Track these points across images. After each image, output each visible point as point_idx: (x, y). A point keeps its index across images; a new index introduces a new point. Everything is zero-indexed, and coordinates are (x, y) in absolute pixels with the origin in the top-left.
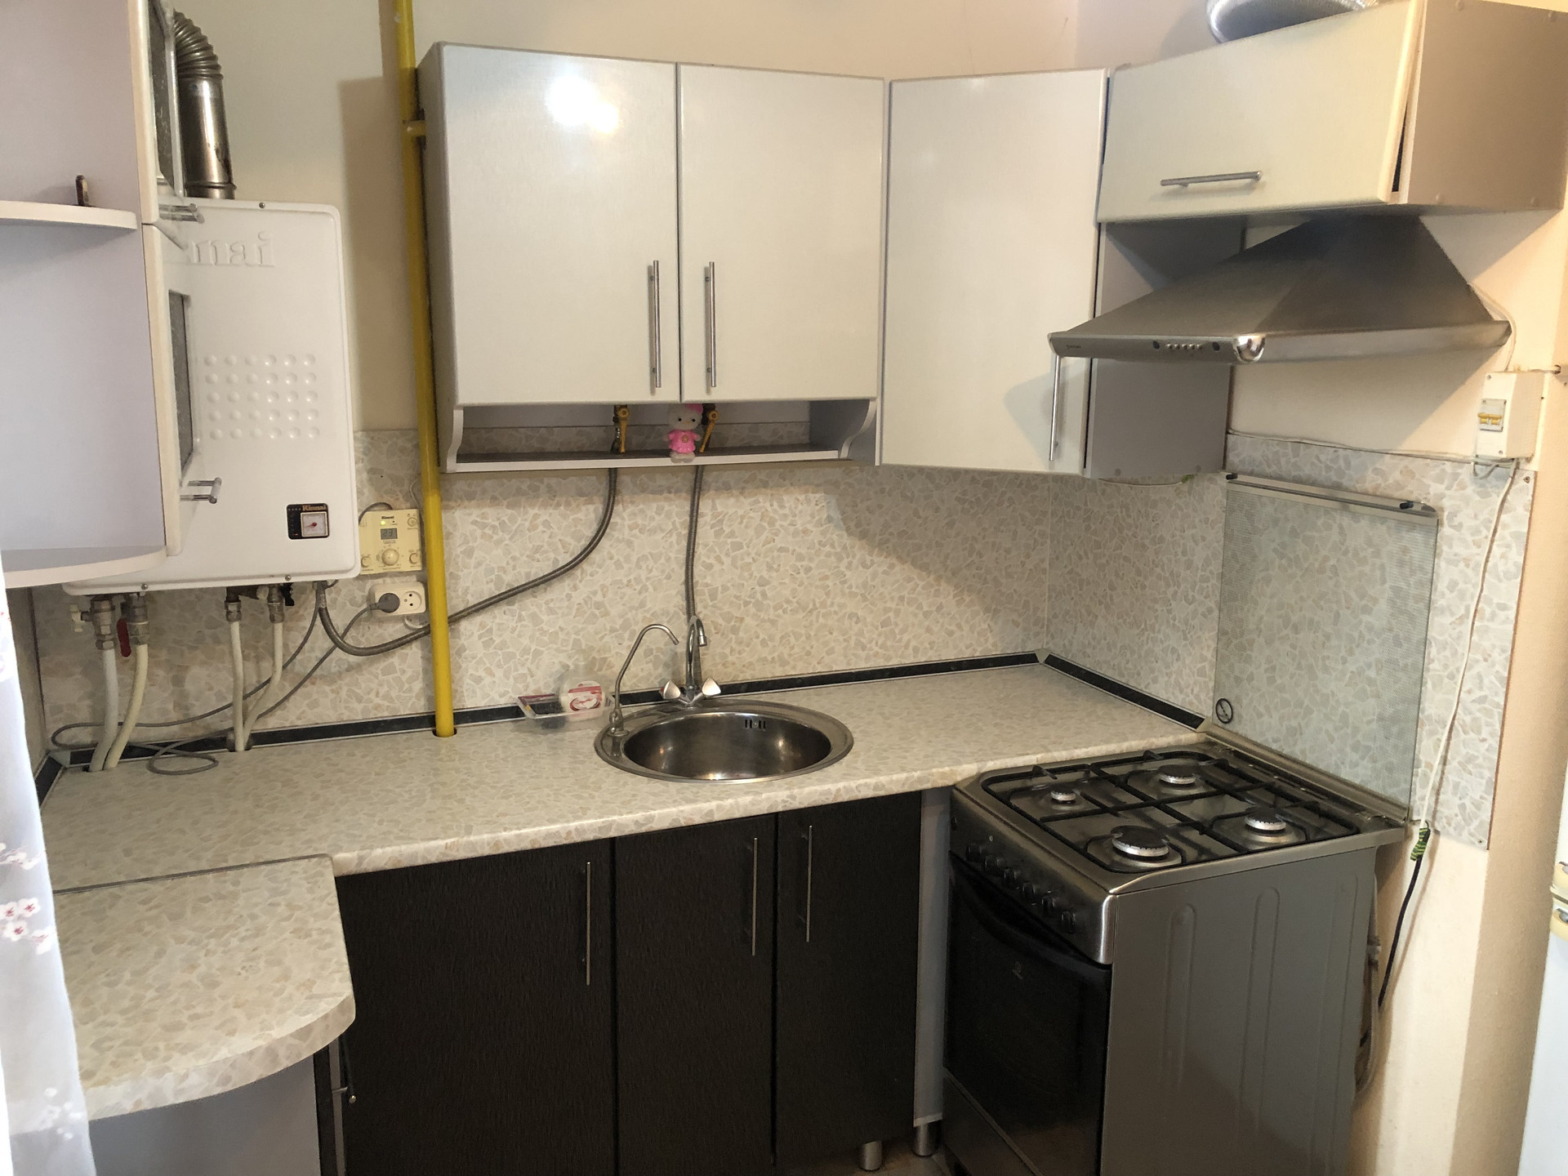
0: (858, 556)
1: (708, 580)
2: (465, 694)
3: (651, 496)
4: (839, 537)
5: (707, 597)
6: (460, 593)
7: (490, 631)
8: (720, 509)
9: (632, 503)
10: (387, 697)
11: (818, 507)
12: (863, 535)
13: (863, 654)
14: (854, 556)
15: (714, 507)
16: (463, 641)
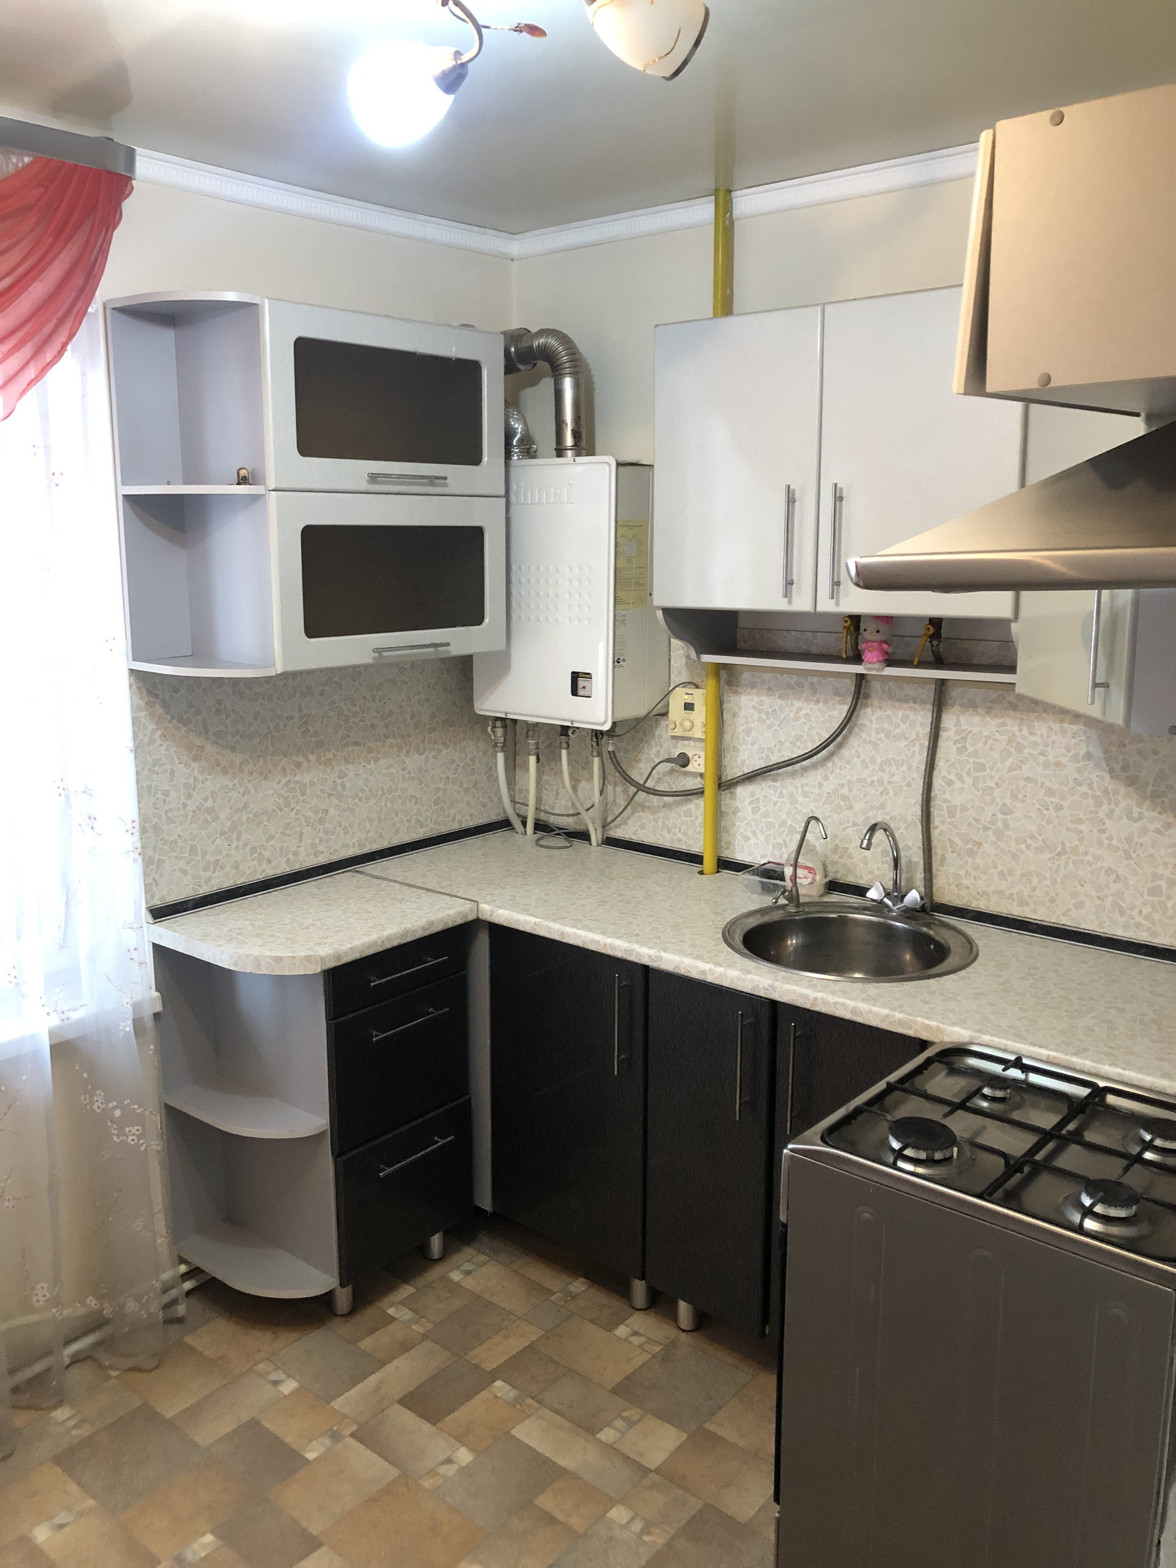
0: (1123, 804)
1: (947, 796)
2: (737, 847)
3: (898, 704)
4: (1100, 778)
5: (945, 812)
6: (739, 763)
7: (758, 800)
8: (964, 727)
9: (881, 708)
10: (685, 834)
11: (1074, 741)
12: (1132, 782)
13: (1122, 920)
14: (1117, 804)
15: (958, 723)
16: (738, 803)
